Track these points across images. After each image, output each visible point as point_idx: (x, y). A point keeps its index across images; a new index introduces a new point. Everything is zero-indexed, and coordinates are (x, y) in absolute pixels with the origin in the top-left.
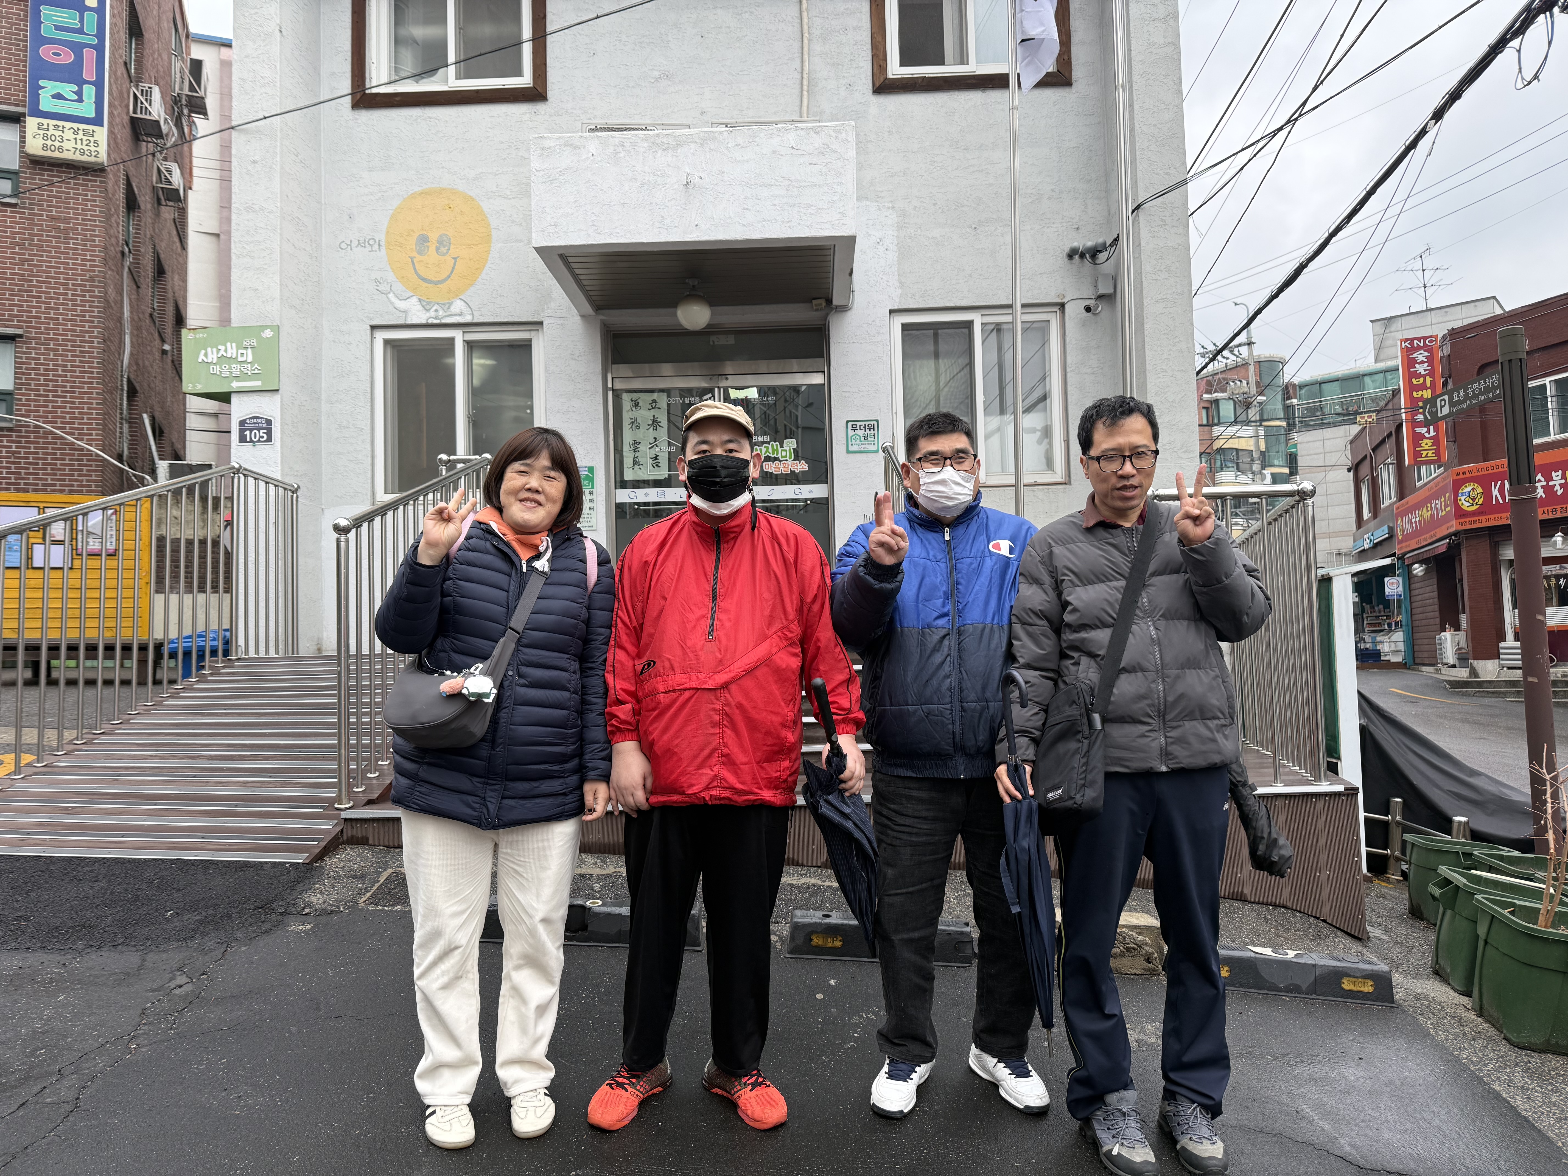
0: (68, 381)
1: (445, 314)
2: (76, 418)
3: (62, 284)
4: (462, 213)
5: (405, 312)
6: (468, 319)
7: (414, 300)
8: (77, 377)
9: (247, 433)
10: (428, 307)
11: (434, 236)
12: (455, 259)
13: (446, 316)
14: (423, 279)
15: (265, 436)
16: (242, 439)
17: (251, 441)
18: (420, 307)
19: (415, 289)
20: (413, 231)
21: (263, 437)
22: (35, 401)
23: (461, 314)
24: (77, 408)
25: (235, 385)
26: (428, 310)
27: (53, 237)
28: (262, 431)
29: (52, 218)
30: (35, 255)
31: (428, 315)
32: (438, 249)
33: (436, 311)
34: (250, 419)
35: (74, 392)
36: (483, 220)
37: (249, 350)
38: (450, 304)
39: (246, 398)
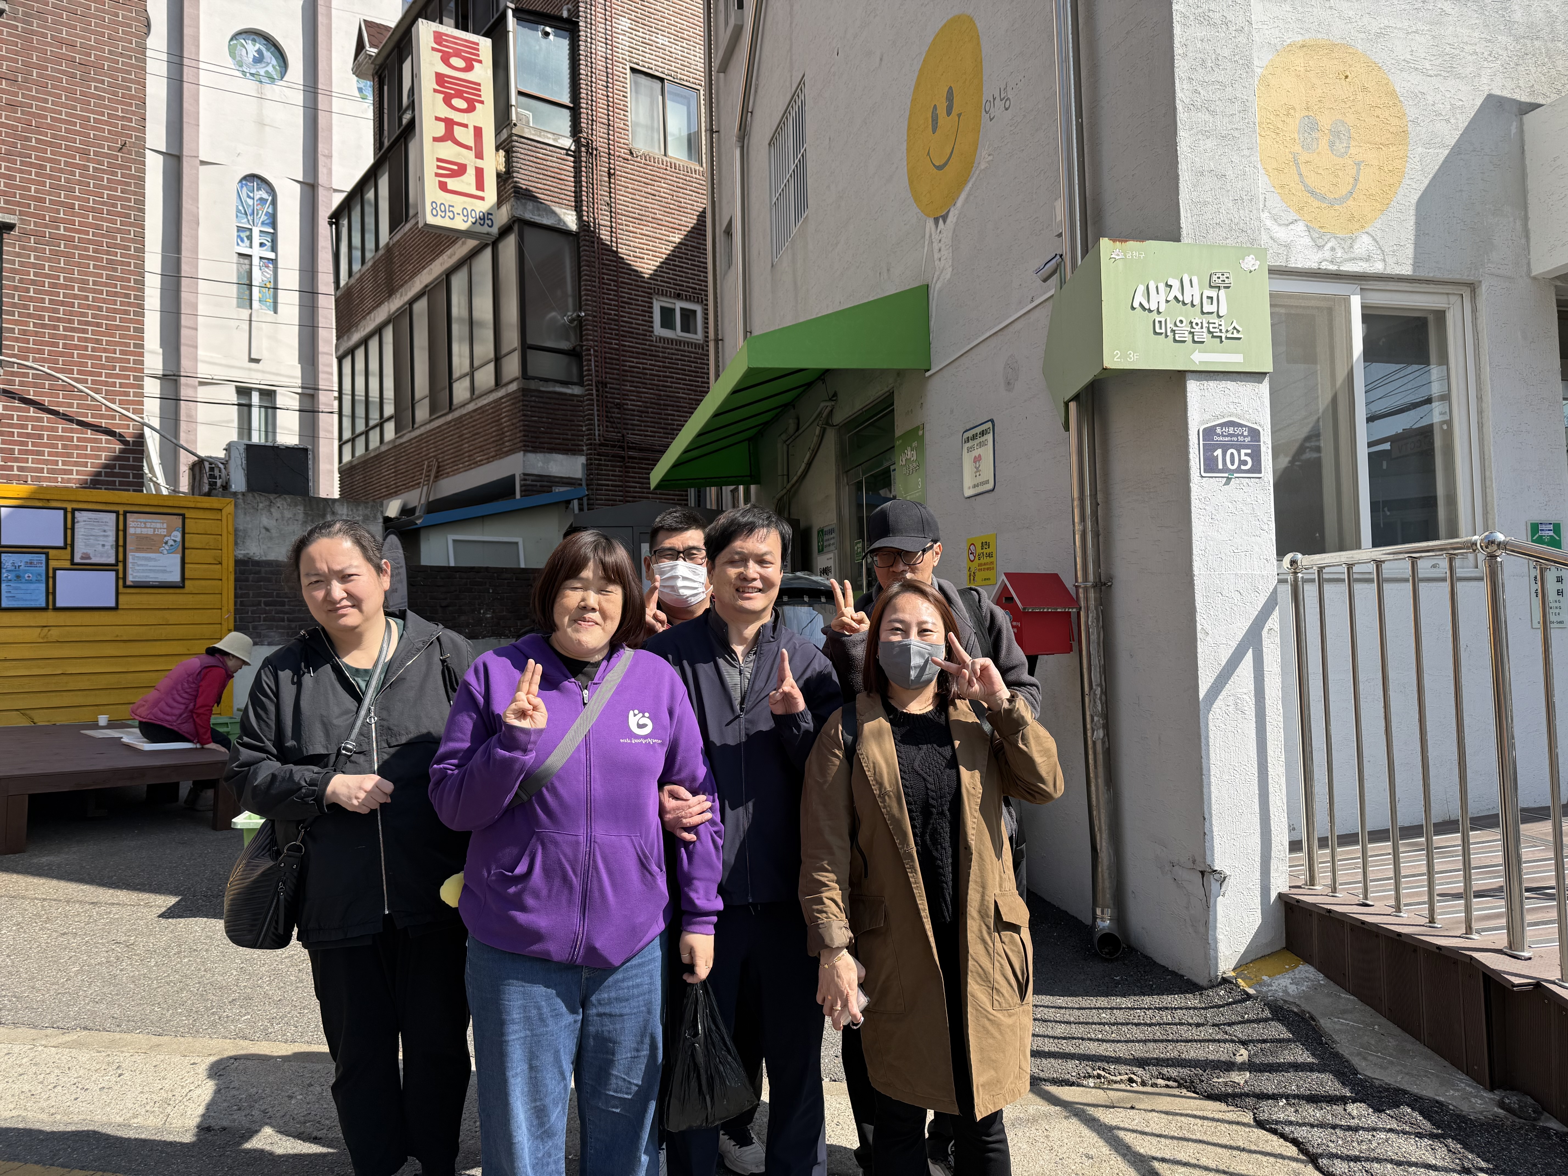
0: (89, 307)
1: (1346, 256)
2: (103, 367)
3: (77, 150)
4: (1365, 89)
5: (1287, 246)
6: (1378, 267)
7: (1300, 227)
8: (104, 301)
9: (1219, 452)
10: (1320, 242)
11: (1325, 121)
12: (1358, 164)
13: (1346, 260)
14: (1312, 193)
15: (1249, 459)
16: (1210, 466)
17: (1225, 470)
18: (1307, 241)
19: (1302, 209)
20: (1294, 109)
21: (1245, 463)
22: (36, 334)
23: (1368, 259)
24: (105, 351)
25: (1199, 359)
26: (1320, 247)
27: (64, 72)
28: (1243, 452)
29: (62, 42)
30: (33, 98)
31: (1320, 255)
32: (1332, 144)
33: (1333, 249)
34: (1222, 425)
35: (99, 325)
36: (1395, 105)
37: (1222, 292)
38: (1353, 240)
39: (1213, 386)
